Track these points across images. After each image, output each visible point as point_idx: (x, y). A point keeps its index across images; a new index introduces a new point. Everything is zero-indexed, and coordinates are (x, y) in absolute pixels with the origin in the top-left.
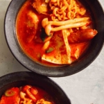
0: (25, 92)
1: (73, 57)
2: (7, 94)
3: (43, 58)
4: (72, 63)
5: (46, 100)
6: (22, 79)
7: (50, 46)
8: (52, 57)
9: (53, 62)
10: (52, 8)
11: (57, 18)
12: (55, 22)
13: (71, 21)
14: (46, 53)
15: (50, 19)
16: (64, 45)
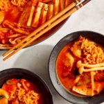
0: (21, 83)
1: (95, 91)
2: (8, 83)
3: (74, 89)
4: (94, 96)
5: (35, 92)
6: (21, 74)
7: (79, 81)
8: (80, 89)
9: (81, 93)
10: (85, 53)
11: (88, 61)
12: (87, 65)
13: (98, 65)
14: (76, 85)
15: (83, 62)
16: (91, 82)
